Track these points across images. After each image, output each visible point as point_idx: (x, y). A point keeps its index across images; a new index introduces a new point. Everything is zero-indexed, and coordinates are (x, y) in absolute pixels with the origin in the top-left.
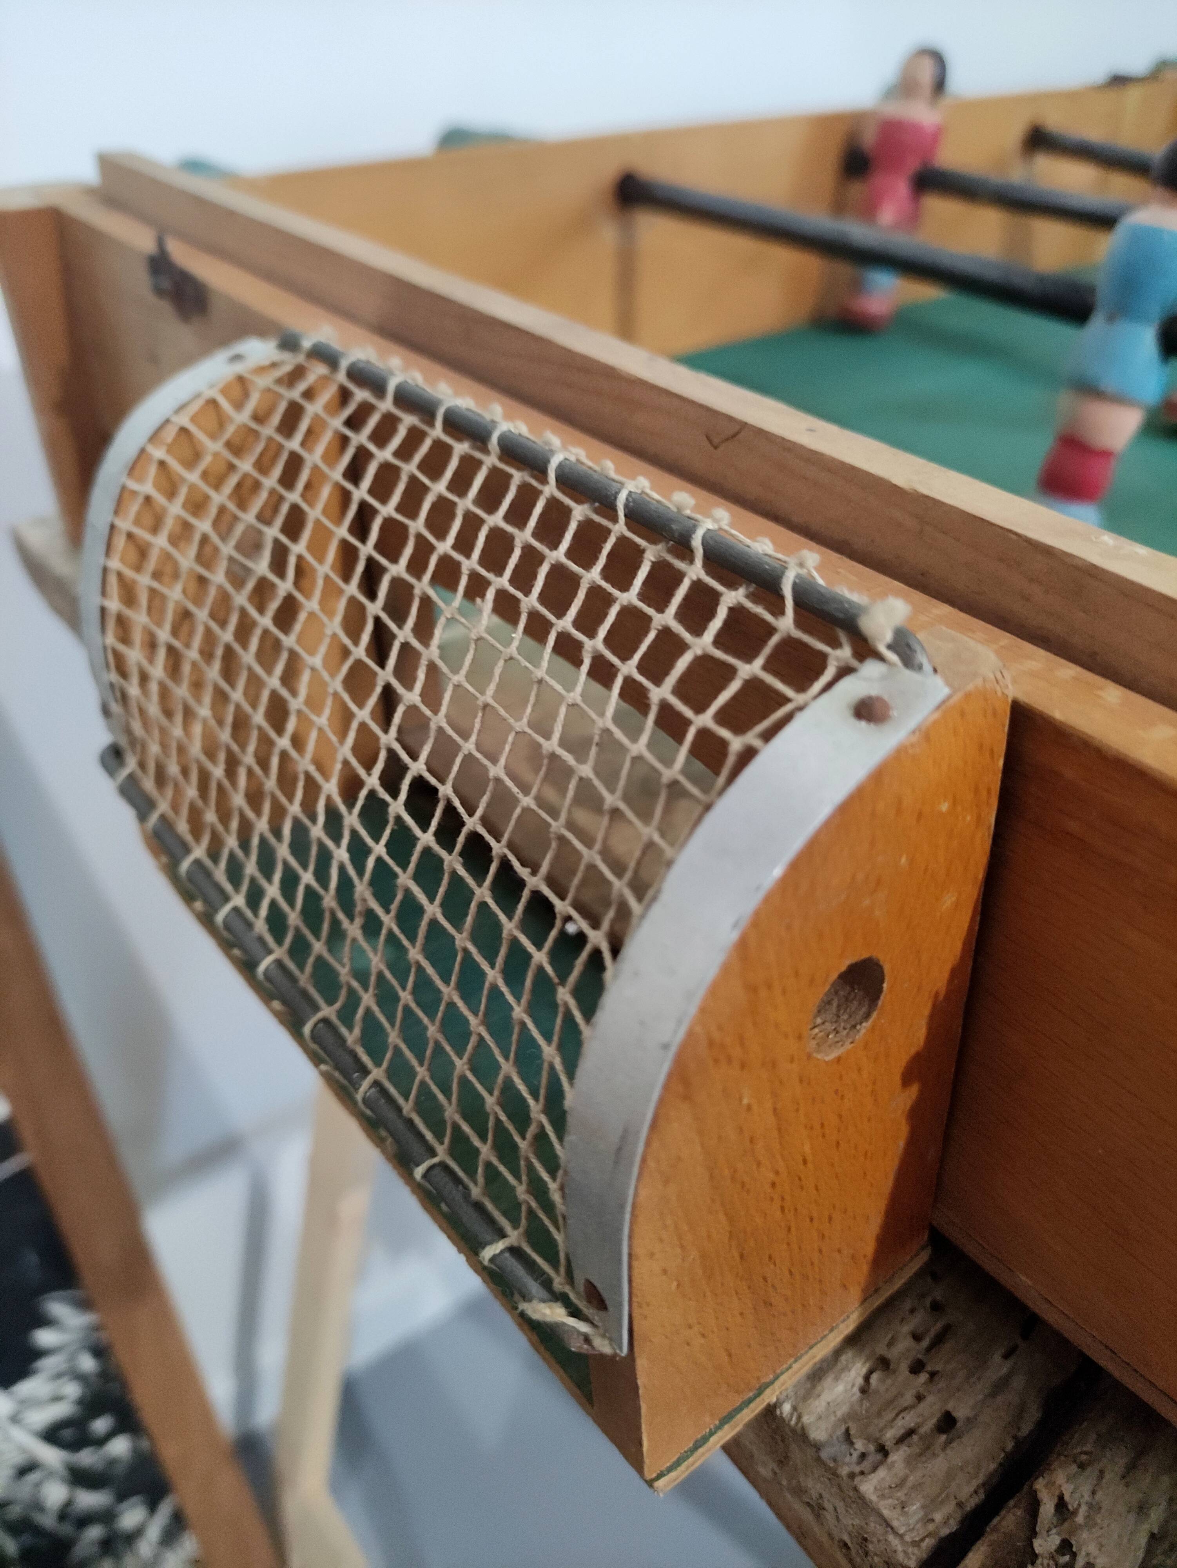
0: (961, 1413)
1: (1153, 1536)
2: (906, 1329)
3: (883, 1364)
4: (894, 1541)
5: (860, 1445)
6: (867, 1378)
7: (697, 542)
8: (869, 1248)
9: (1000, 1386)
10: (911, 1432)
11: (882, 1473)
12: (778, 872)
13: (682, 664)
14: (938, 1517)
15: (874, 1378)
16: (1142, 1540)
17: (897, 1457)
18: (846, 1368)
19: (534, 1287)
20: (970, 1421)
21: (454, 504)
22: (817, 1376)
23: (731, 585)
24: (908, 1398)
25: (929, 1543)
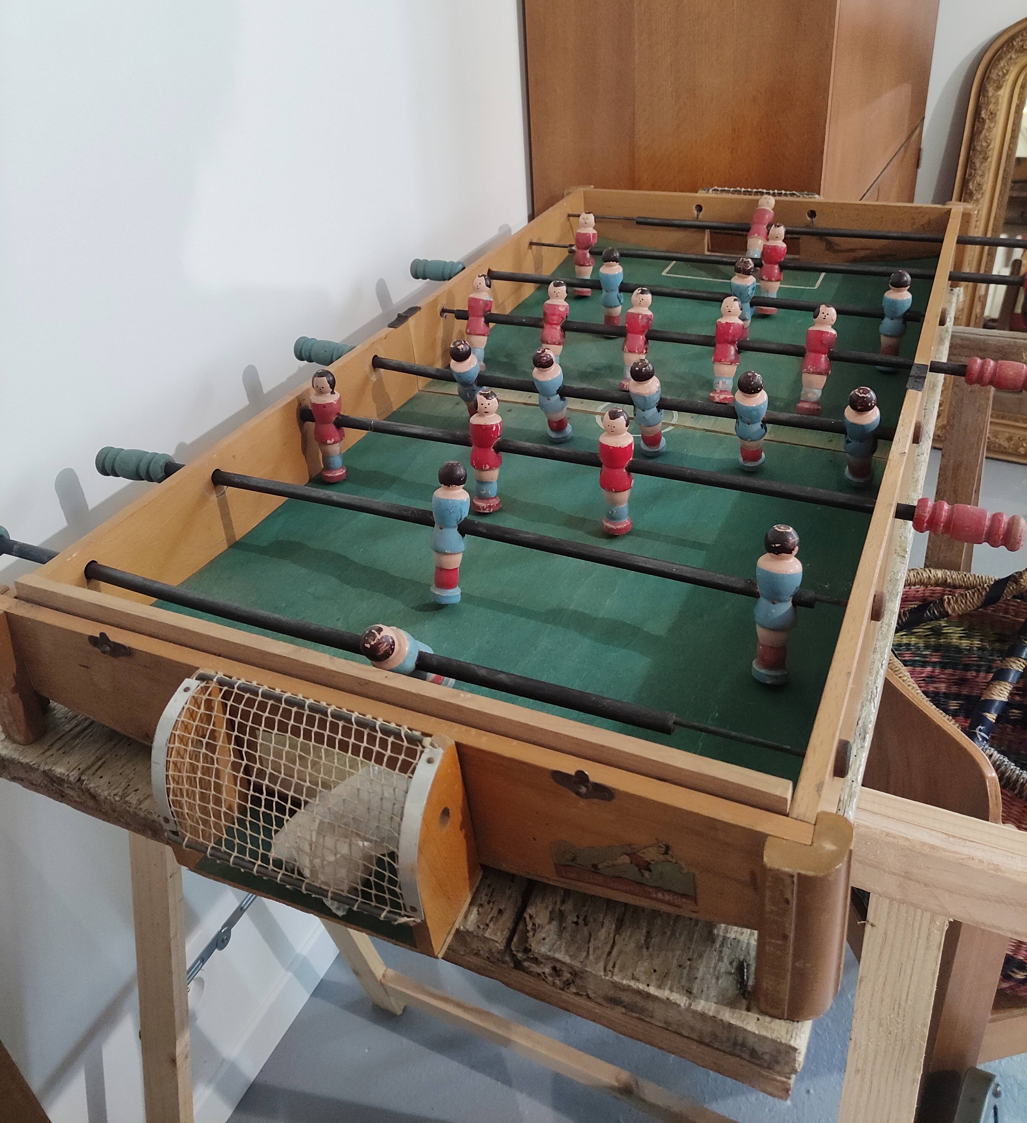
0: (502, 907)
1: (550, 912)
2: (483, 894)
3: (481, 905)
4: (497, 945)
5: (482, 927)
6: (478, 911)
7: (378, 728)
8: (467, 876)
9: (510, 897)
10: (492, 918)
11: (489, 930)
12: (425, 802)
13: (385, 759)
14: (505, 933)
15: (480, 909)
16: (548, 914)
17: (491, 925)
18: (473, 911)
19: (397, 917)
20: (505, 909)
21: (299, 727)
22: (466, 917)
23: (389, 737)
24: (489, 910)
25: (505, 940)
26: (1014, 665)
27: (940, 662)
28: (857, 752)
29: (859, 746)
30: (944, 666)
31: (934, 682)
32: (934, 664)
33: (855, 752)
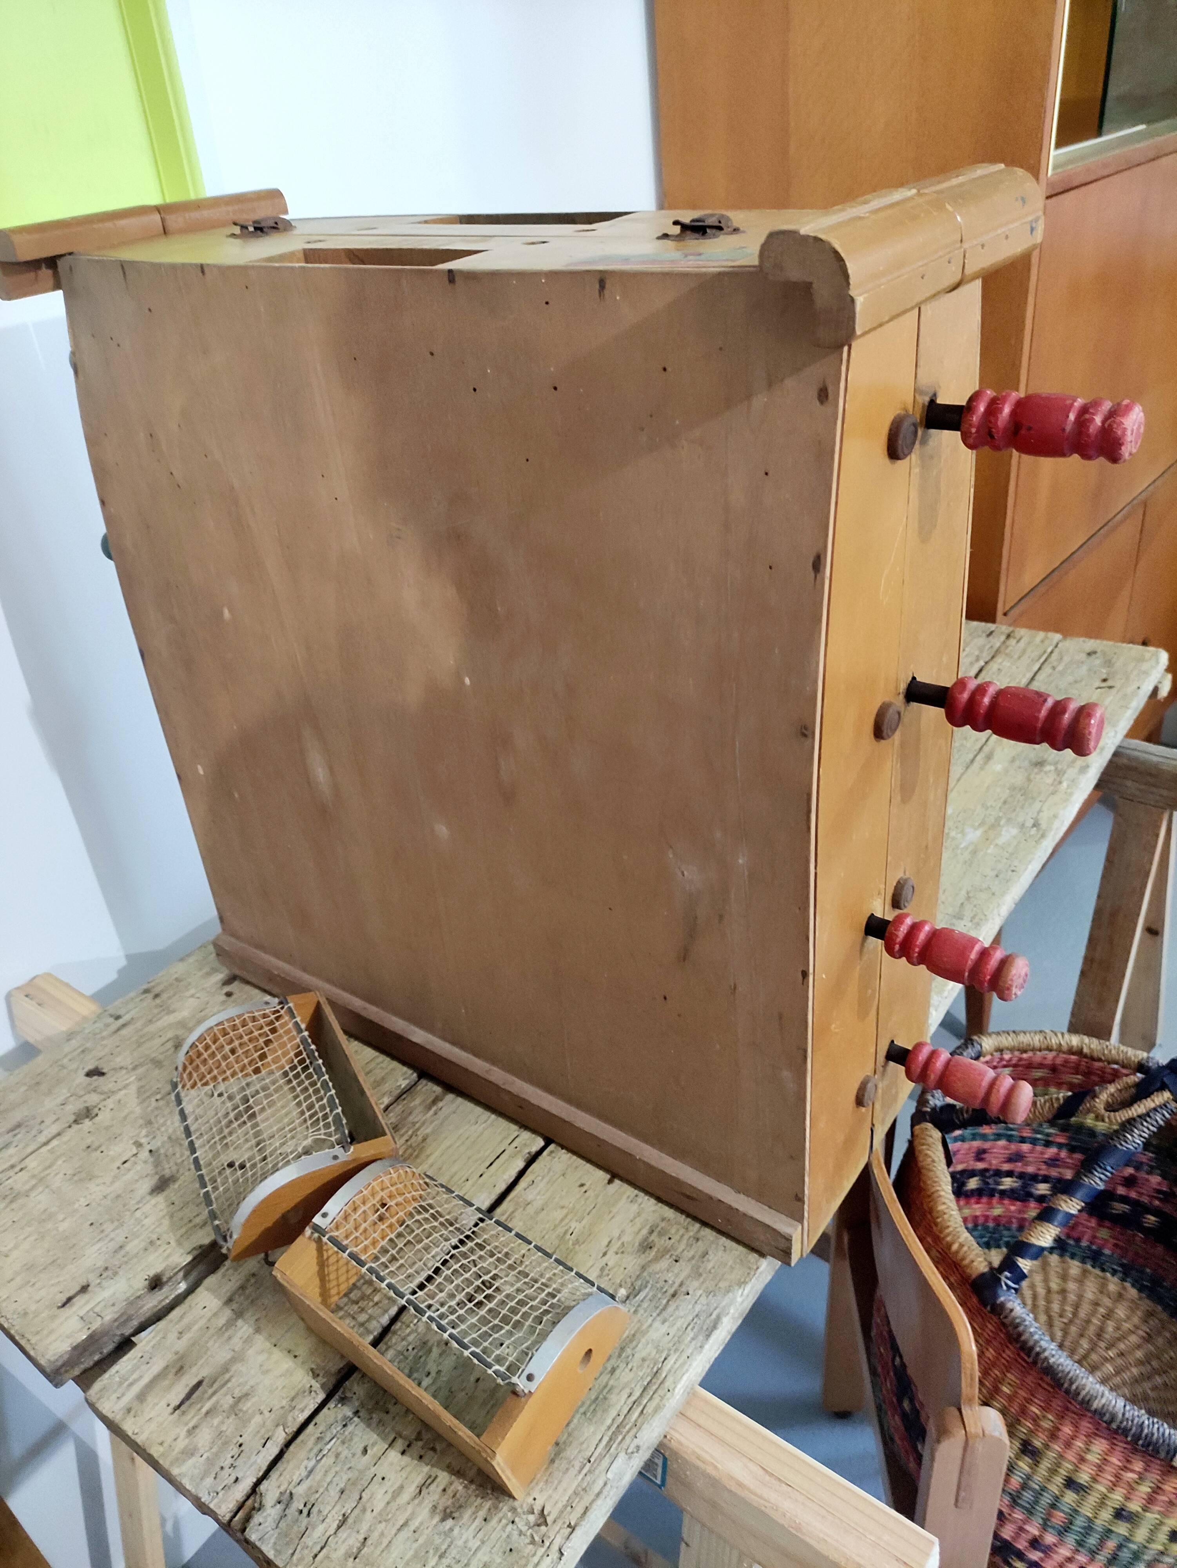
26: (1063, 1205)
27: (1066, 1145)
28: (692, 1354)
29: (699, 1344)
30: (1072, 1149)
31: (1058, 1166)
32: (1060, 1146)
33: (690, 1351)
